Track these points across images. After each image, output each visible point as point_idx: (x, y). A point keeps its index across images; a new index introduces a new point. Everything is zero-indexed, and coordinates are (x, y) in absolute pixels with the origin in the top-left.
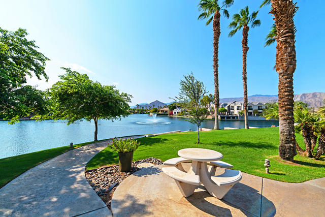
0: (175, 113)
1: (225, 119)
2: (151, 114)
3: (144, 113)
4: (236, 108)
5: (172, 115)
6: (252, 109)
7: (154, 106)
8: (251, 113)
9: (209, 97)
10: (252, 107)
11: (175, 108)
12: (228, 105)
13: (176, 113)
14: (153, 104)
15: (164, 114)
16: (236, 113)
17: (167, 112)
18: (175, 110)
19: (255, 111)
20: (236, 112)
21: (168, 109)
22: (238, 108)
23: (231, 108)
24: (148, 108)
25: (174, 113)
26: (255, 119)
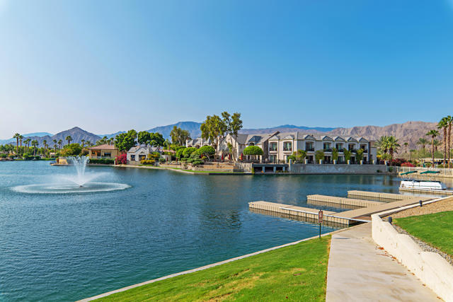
0: (133, 157)
1: (263, 171)
2: (61, 160)
3: (38, 159)
4: (281, 145)
5: (125, 162)
6: (312, 150)
7: (69, 139)
8: (312, 157)
9: (222, 119)
10: (314, 146)
11: (133, 144)
12: (263, 141)
13: (137, 158)
14: (68, 136)
15: (102, 162)
16: (282, 159)
17: (110, 155)
18: (133, 149)
19: (320, 155)
20: (281, 156)
21: (113, 147)
22: (287, 147)
23: (269, 146)
24: (52, 146)
25: (129, 158)
26: (319, 172)
